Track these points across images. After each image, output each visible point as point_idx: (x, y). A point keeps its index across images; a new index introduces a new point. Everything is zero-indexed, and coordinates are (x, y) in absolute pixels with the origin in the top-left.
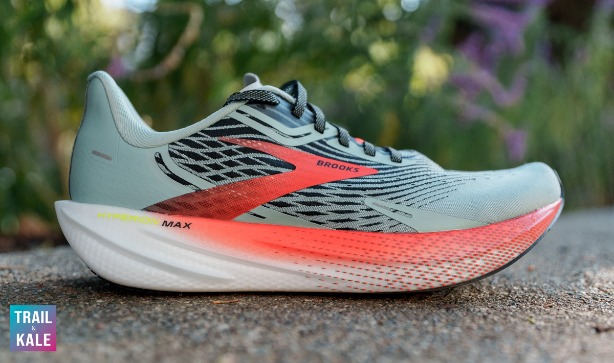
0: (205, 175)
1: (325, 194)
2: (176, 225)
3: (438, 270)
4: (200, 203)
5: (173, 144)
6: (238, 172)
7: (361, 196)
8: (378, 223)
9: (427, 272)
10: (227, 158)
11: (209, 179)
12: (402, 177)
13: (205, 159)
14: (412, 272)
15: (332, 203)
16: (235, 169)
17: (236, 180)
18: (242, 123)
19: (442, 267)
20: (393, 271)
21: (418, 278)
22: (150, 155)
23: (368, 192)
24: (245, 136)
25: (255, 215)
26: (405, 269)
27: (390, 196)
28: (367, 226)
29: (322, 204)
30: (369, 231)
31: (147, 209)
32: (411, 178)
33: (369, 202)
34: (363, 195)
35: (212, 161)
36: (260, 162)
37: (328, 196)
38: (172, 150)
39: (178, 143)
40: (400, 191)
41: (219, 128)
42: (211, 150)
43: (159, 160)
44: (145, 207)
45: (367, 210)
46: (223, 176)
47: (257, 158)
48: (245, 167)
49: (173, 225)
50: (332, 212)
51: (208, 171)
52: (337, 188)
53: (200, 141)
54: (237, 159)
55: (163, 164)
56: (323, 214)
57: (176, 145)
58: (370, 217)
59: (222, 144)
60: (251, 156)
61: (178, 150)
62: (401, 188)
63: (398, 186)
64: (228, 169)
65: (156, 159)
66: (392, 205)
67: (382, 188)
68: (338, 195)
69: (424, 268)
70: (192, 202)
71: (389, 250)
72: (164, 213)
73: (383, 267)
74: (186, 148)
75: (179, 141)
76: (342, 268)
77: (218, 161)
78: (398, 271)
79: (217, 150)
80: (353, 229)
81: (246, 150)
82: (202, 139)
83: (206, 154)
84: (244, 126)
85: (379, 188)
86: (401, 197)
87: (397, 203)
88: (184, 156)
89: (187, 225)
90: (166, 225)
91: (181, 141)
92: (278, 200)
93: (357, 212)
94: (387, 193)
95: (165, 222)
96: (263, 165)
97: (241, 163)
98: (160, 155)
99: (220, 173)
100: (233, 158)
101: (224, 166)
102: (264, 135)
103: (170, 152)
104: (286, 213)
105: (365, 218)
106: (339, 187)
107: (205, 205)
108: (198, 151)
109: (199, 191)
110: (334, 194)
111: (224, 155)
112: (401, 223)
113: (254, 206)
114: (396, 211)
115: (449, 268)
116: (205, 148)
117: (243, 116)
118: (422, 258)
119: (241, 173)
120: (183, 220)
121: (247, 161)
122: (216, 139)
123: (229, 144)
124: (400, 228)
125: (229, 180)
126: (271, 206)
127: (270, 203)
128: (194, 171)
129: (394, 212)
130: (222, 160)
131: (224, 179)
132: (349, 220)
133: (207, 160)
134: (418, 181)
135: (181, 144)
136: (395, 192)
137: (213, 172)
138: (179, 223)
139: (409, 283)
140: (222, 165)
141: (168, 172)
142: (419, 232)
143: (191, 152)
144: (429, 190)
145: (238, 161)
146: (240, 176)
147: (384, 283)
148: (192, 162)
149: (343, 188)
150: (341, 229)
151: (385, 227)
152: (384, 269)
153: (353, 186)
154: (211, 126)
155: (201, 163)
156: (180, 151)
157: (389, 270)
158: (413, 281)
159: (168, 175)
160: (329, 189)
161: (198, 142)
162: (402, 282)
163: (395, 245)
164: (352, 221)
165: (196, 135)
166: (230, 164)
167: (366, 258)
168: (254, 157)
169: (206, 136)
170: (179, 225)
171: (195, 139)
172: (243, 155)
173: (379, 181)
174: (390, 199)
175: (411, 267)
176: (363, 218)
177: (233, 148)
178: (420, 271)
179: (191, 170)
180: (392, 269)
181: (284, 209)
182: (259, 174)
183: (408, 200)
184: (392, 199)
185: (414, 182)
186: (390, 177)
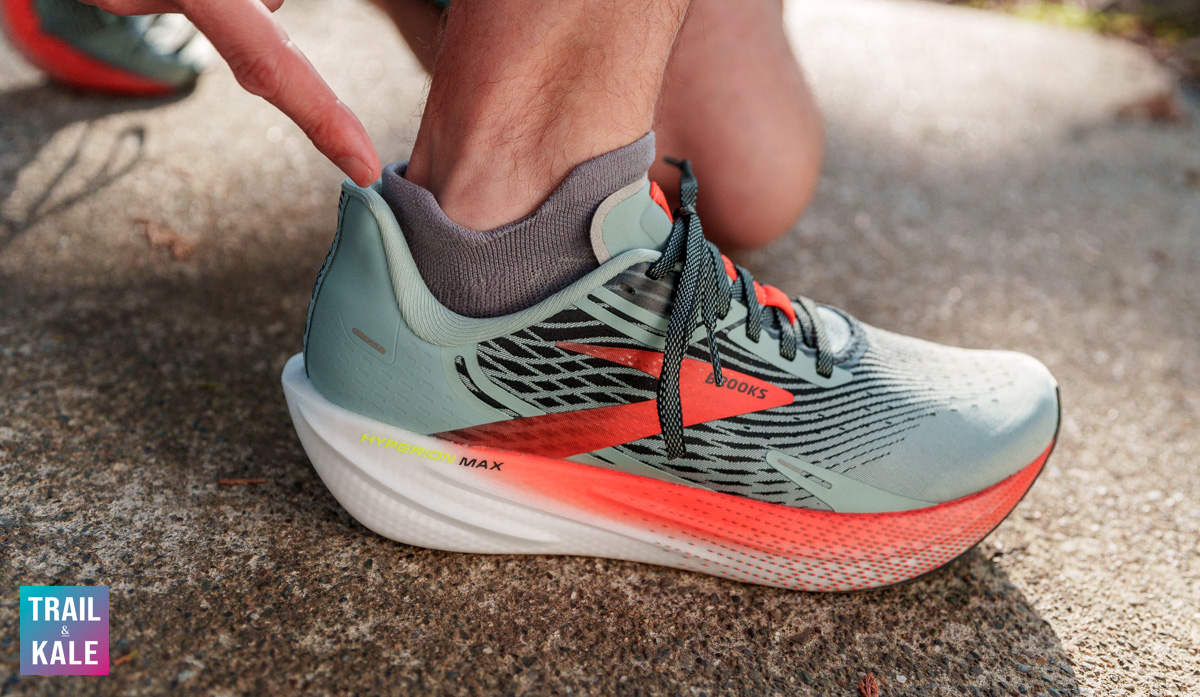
0: (530, 397)
1: (709, 441)
2: (480, 465)
3: (851, 570)
4: (518, 434)
5: (485, 344)
6: (582, 397)
7: (762, 448)
8: (780, 492)
9: (835, 572)
10: (567, 375)
11: (536, 402)
12: (827, 414)
13: (533, 374)
14: (815, 569)
15: (718, 457)
16: (578, 392)
17: (578, 407)
18: (596, 319)
19: (858, 567)
20: (790, 564)
21: (822, 577)
22: (448, 359)
23: (774, 441)
24: (598, 340)
25: (599, 457)
26: (806, 564)
27: (806, 449)
28: (763, 494)
29: (702, 458)
30: (765, 501)
31: (439, 436)
32: (839, 415)
33: (773, 458)
34: (765, 445)
35: (543, 377)
36: (617, 381)
37: (712, 446)
38: (482, 355)
39: (493, 344)
40: (820, 440)
41: (559, 326)
42: (543, 361)
43: (462, 369)
44: (435, 432)
45: (769, 471)
46: (558, 400)
47: (613, 375)
48: (593, 388)
49: (476, 464)
50: (716, 470)
51: (536, 391)
52: (728, 432)
53: (527, 345)
54: (583, 377)
55: (468, 376)
56: (702, 472)
57: (490, 347)
58: (771, 483)
59: (562, 352)
60: (604, 372)
61: (491, 356)
62: (824, 434)
63: (818, 431)
64: (567, 391)
65: (457, 365)
66: (805, 465)
67: (795, 435)
68: (728, 444)
69: (832, 566)
70: (506, 431)
71: (789, 535)
72: (462, 444)
73: (775, 557)
74: (505, 355)
75: (494, 340)
76: (717, 548)
77: (553, 378)
78: (796, 566)
79: (553, 362)
80: (742, 495)
81: (597, 363)
82: (532, 343)
83: (535, 366)
84: (598, 324)
85: (789, 435)
86: (821, 451)
87: (814, 463)
88: (500, 367)
89: (497, 466)
90: (466, 464)
91: (496, 341)
92: (638, 443)
93: (754, 473)
94: (801, 444)
95: (465, 459)
96: (621, 386)
97: (587, 383)
98: (463, 360)
99: (553, 395)
100: (576, 375)
101: (561, 386)
102: (628, 337)
103: (479, 357)
104: (646, 463)
105: (763, 483)
106: (731, 430)
107: (527, 436)
108: (522, 361)
109: (519, 418)
110: (722, 443)
111: (562, 369)
112: (813, 496)
113: (599, 446)
114: (811, 475)
115: (867, 569)
116: (535, 357)
117: (598, 307)
118: (833, 553)
119: (587, 398)
120: (491, 456)
121: (598, 380)
122: (552, 345)
123: (572, 353)
124: (811, 503)
125: (567, 407)
126: (626, 450)
127: (625, 446)
128: (513, 391)
129: (807, 477)
130: (560, 376)
131: (558, 404)
132: (738, 483)
133: (536, 375)
134: (850, 421)
135: (497, 347)
136: (813, 442)
137: (544, 394)
138: (485, 462)
139: (808, 583)
140: (558, 384)
141: (473, 388)
142: (836, 511)
143: (511, 362)
144: (863, 440)
145: (583, 380)
146: (585, 402)
147: (772, 577)
148: (512, 376)
149: (738, 432)
150: (725, 492)
151: (789, 500)
152: (777, 560)
153: (754, 429)
154: (547, 321)
155: (526, 380)
156: (494, 358)
157: (783, 562)
158: (814, 580)
159: (473, 392)
160: (717, 432)
161: (524, 347)
162: (798, 580)
163: (800, 530)
164: (743, 485)
165: (521, 334)
166: (572, 383)
167: (754, 543)
168: (609, 374)
169: (538, 337)
170: (484, 464)
171: (519, 342)
172: (591, 371)
173: (793, 420)
174: (804, 454)
175: (816, 562)
176: (760, 483)
177: (577, 359)
178: (826, 569)
179: (509, 388)
180: (788, 561)
181: (645, 457)
182: (614, 400)
183: (830, 458)
184: (807, 454)
185: (843, 423)
186: (810, 412)
